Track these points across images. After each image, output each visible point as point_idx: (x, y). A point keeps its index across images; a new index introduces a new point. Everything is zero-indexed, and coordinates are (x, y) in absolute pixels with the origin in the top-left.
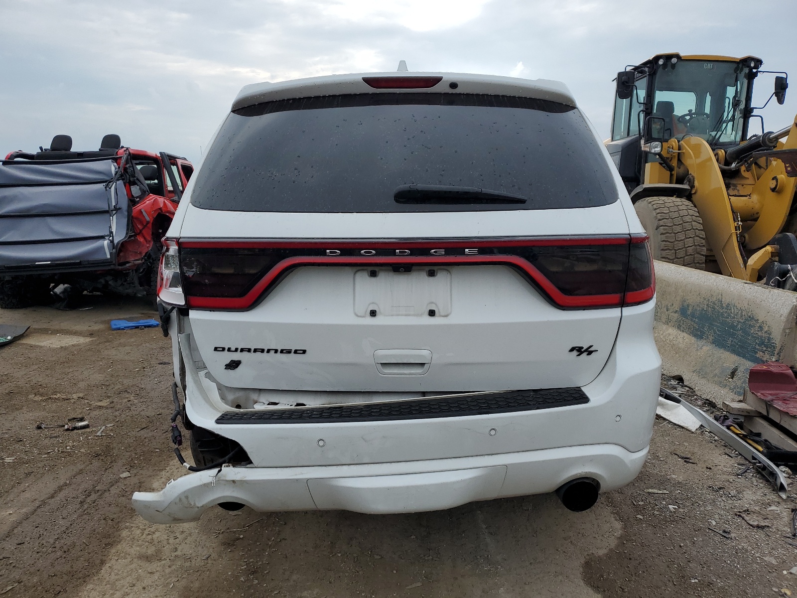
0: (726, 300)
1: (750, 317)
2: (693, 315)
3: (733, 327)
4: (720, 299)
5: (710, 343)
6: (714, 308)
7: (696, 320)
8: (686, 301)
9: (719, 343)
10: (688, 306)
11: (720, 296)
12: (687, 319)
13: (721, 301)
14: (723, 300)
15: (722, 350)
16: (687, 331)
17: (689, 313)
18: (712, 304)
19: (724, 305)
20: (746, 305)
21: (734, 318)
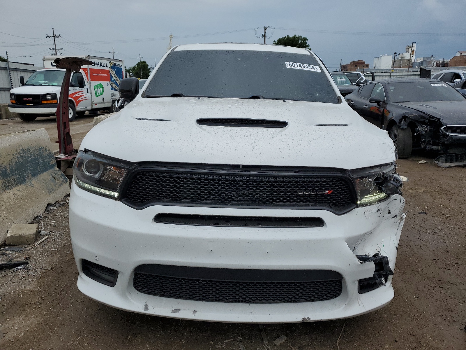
0: (25, 148)
1: (40, 148)
2: (12, 171)
3: (36, 159)
4: (22, 148)
5: (31, 179)
6: (22, 156)
7: (16, 172)
8: (2, 165)
9: (35, 174)
10: (5, 168)
11: (21, 147)
12: (10, 177)
13: (23, 149)
14: (24, 148)
15: (39, 176)
16: (14, 185)
17: (9, 172)
18: (20, 155)
19: (26, 151)
20: (35, 143)
21: (34, 154)
